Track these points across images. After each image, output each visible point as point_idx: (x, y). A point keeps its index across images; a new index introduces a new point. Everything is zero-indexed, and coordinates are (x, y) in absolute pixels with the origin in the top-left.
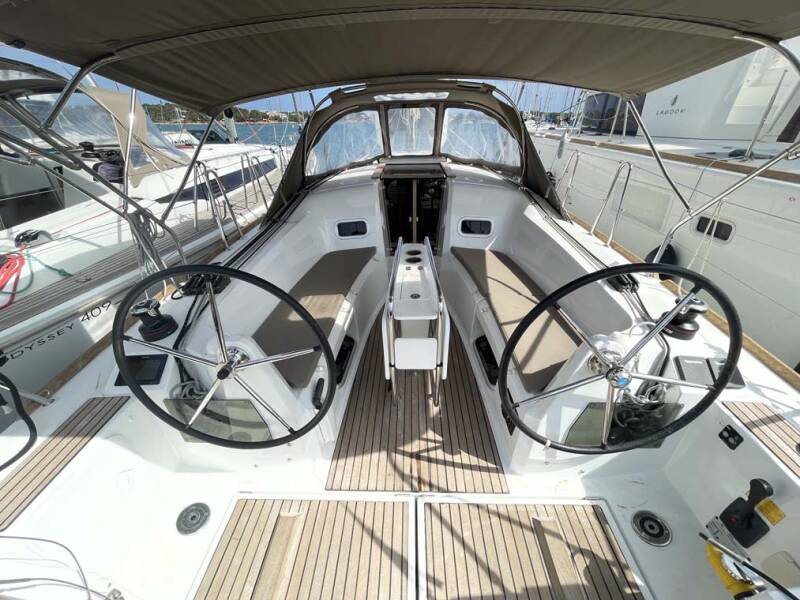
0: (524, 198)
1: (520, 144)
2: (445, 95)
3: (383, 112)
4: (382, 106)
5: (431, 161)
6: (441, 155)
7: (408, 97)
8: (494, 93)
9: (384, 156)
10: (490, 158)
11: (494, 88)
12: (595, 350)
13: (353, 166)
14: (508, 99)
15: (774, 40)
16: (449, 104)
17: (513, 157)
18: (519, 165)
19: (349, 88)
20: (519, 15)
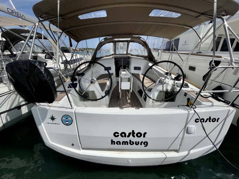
0: (148, 61)
1: (147, 50)
2: (129, 39)
3: (115, 43)
4: (115, 42)
5: (126, 55)
6: (128, 54)
7: (121, 39)
8: (141, 38)
9: (114, 54)
10: (140, 54)
11: (141, 37)
12: (160, 79)
13: (106, 56)
14: (144, 40)
15: (192, 27)
16: (130, 41)
17: (146, 54)
18: (147, 55)
19: (108, 37)
20: (145, 23)
